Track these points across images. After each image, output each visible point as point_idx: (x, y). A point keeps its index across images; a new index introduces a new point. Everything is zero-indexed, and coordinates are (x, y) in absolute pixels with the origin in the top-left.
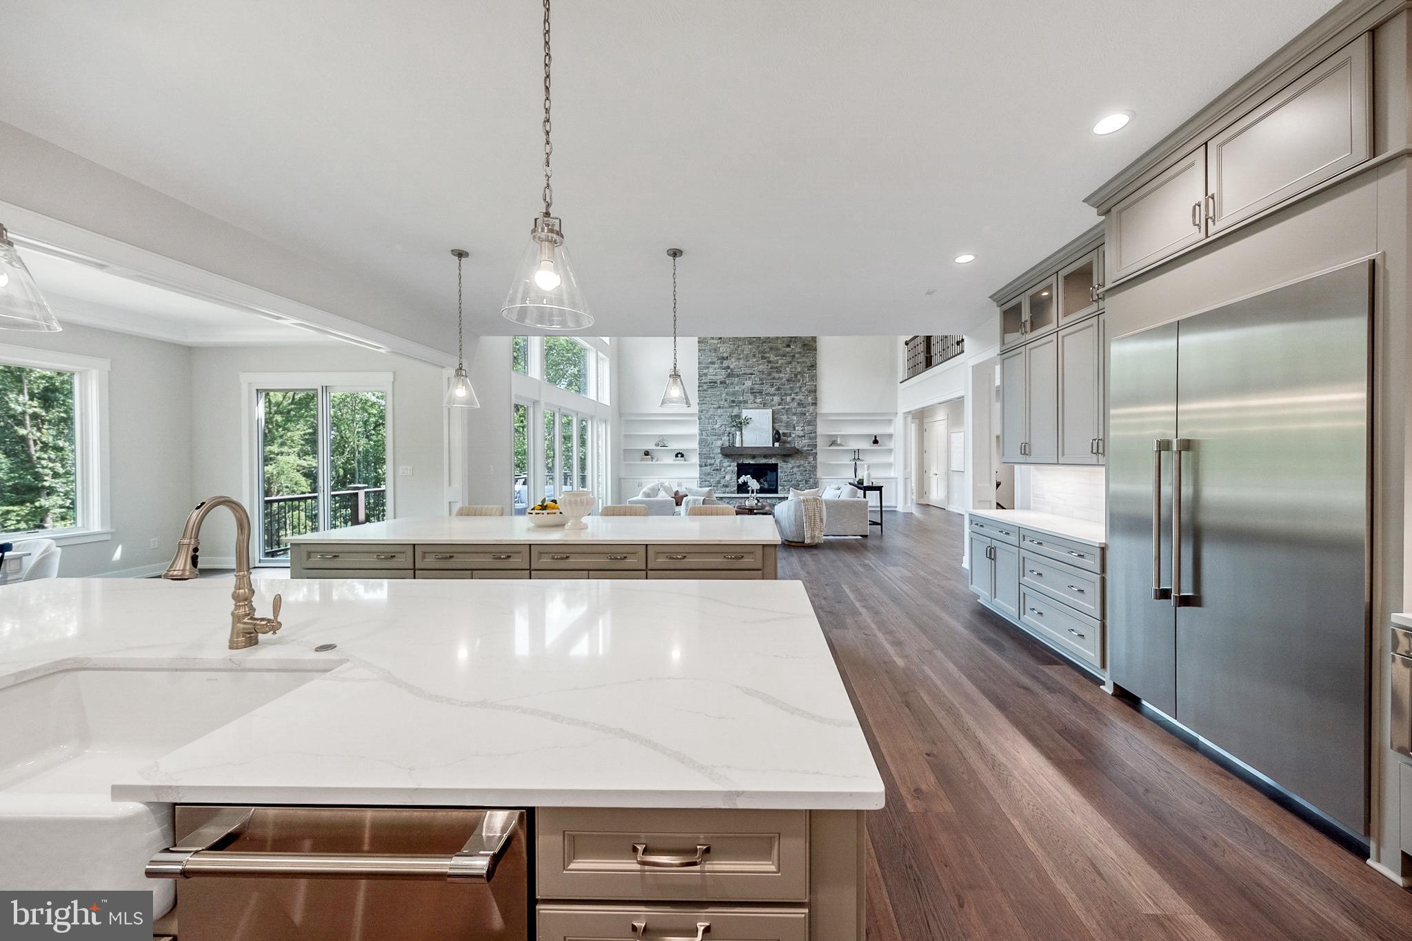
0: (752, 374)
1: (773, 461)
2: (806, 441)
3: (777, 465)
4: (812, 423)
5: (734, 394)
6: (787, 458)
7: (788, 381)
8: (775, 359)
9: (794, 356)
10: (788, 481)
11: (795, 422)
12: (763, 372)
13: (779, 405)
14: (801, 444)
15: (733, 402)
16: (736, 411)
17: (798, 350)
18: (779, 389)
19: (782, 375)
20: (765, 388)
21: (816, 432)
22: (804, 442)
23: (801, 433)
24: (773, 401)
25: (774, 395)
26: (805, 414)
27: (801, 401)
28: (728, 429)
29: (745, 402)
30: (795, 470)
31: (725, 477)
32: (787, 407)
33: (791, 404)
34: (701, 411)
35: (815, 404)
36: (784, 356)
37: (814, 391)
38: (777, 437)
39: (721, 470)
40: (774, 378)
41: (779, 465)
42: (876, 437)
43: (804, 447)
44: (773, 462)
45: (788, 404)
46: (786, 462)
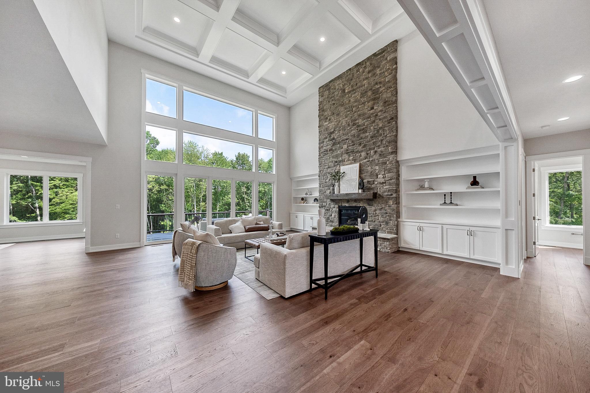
0: (347, 139)
2: (389, 187)
3: (365, 207)
4: (395, 170)
5: (337, 156)
6: (370, 202)
7: (372, 137)
9: (377, 115)
11: (377, 171)
12: (354, 136)
13: (365, 159)
14: (383, 190)
15: (336, 162)
16: (337, 169)
17: (380, 108)
18: (365, 146)
19: (368, 134)
21: (399, 178)
22: (384, 187)
23: (383, 180)
24: (360, 156)
25: (362, 151)
26: (386, 163)
27: (382, 152)
29: (343, 161)
30: (378, 212)
31: (331, 215)
32: (371, 159)
33: (374, 157)
34: (320, 171)
35: (396, 153)
36: (369, 117)
37: (393, 141)
38: (361, 185)
39: (329, 210)
40: (362, 138)
41: (367, 207)
42: (475, 178)
43: (388, 192)
44: (362, 205)
45: (372, 157)
46: (370, 205)
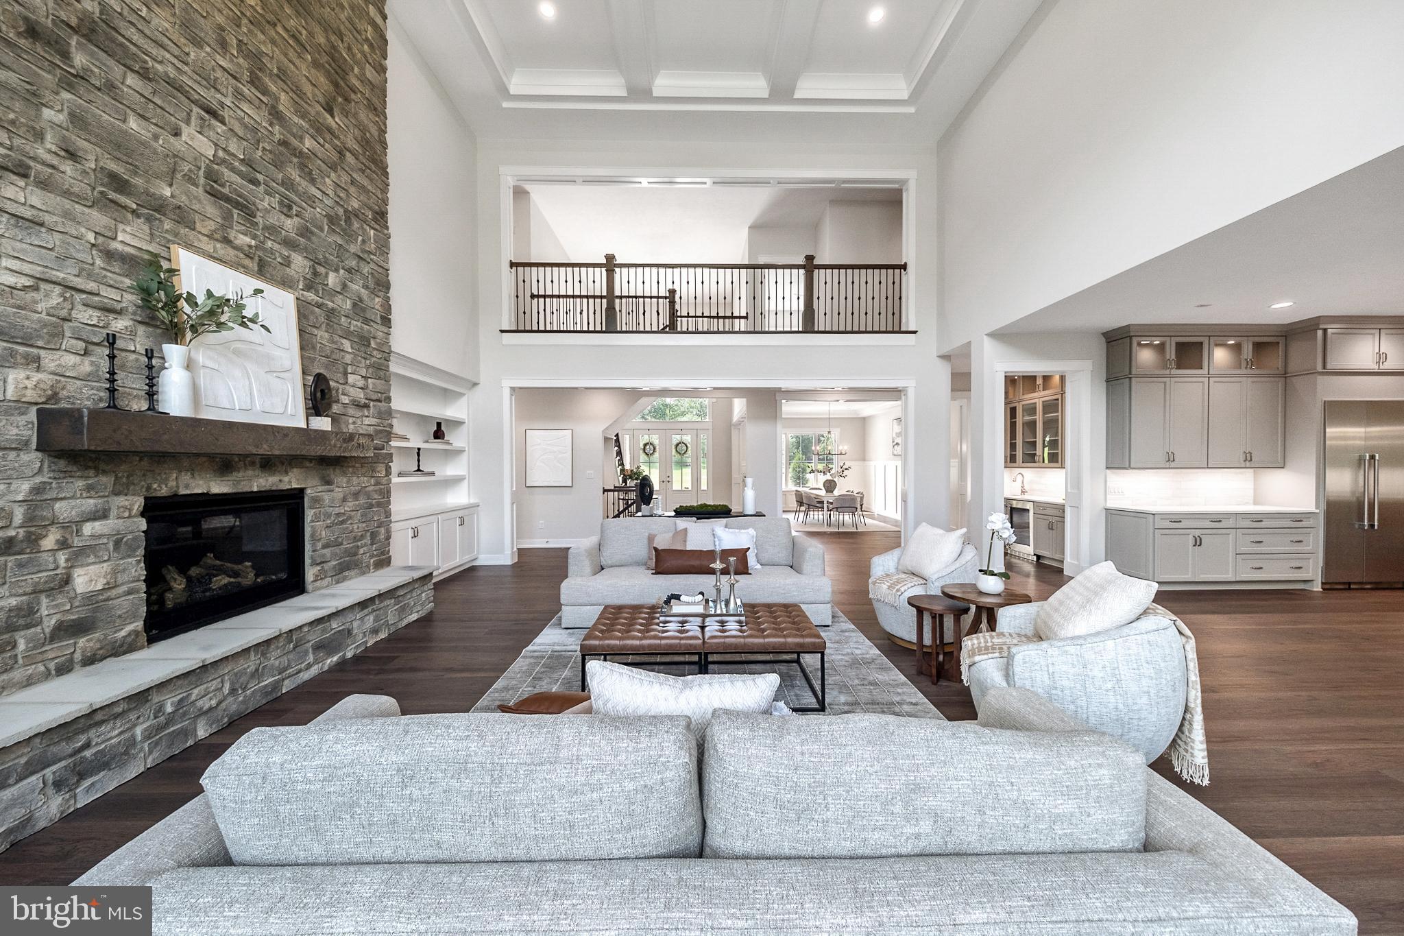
1: (290, 481)
3: (301, 491)
6: (331, 473)
11: (348, 359)
14: (361, 428)
18: (305, 232)
20: (261, 200)
21: (389, 399)
23: (361, 397)
25: (290, 245)
26: (368, 343)
27: (361, 301)
29: (184, 218)
30: (348, 506)
32: (332, 305)
33: (338, 301)
35: (386, 322)
37: (383, 285)
38: (315, 399)
41: (308, 491)
42: (439, 424)
44: (295, 486)
45: (332, 295)
46: (329, 483)
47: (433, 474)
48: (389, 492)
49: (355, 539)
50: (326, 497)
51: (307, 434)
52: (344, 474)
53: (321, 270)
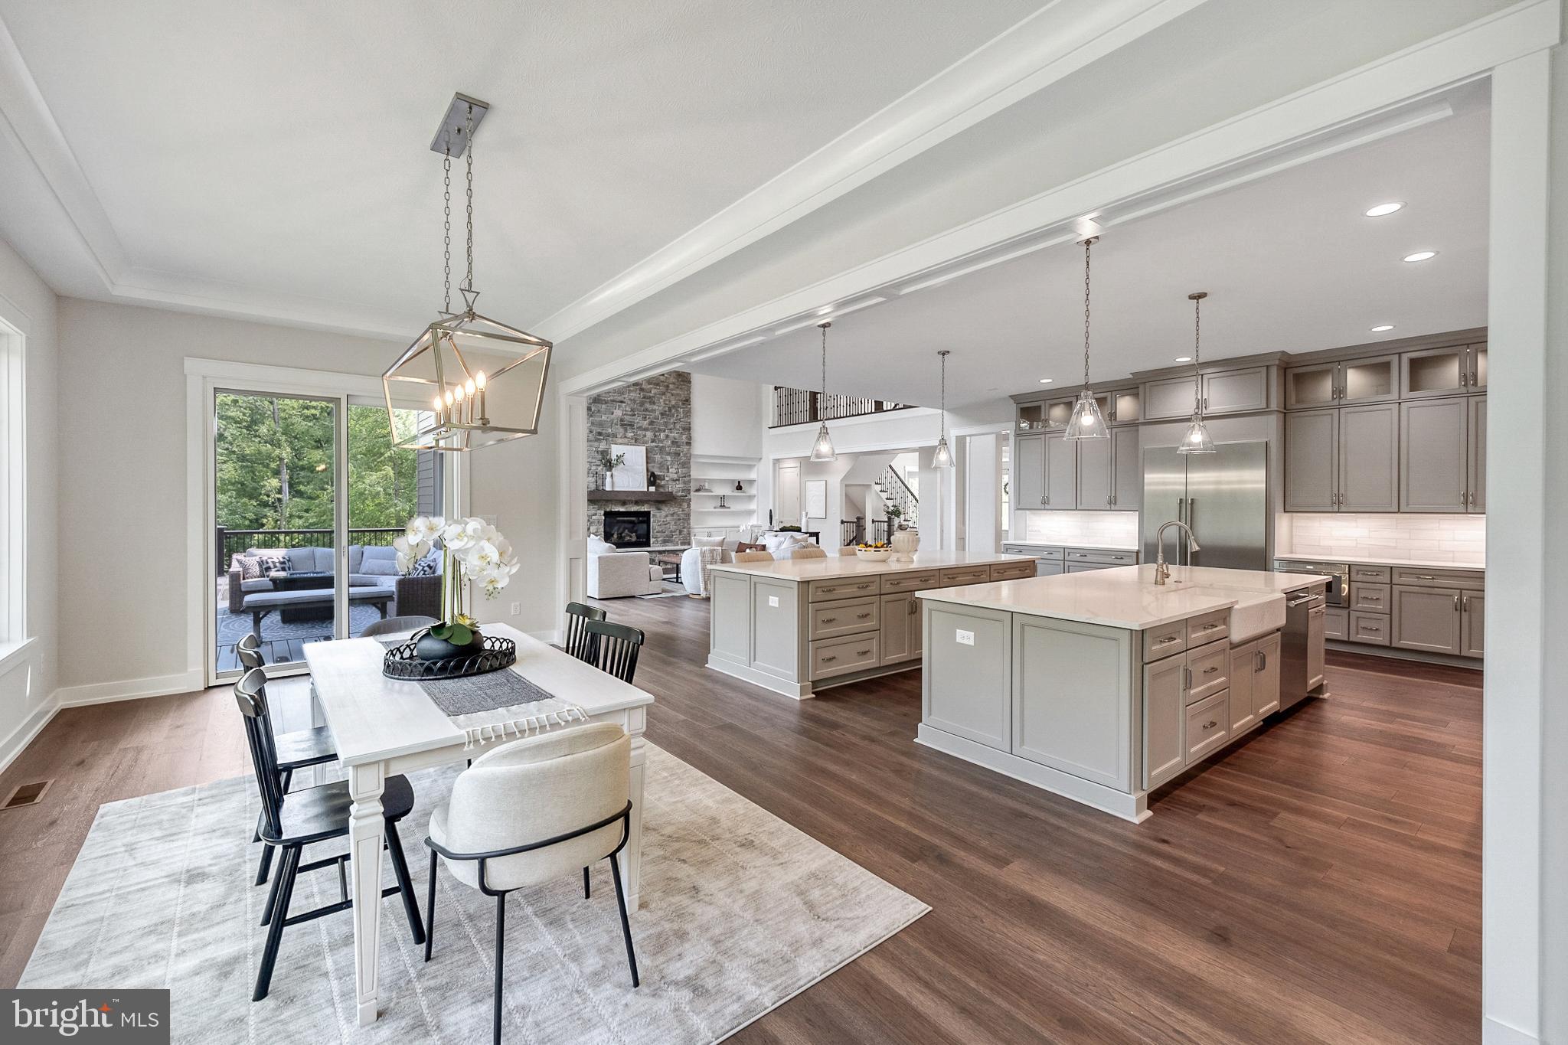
0: (622, 402)
1: (645, 508)
2: (680, 485)
3: (649, 512)
4: (686, 465)
5: (601, 424)
6: (660, 505)
7: (662, 414)
8: (649, 386)
9: (668, 386)
10: (662, 532)
11: (669, 463)
12: (634, 401)
13: (652, 442)
14: (675, 488)
15: (600, 434)
16: (602, 446)
18: (651, 423)
19: (655, 407)
20: (637, 419)
21: (689, 476)
22: (678, 486)
23: (675, 477)
24: (645, 436)
25: (646, 429)
26: (679, 454)
27: (675, 439)
28: (593, 468)
29: (614, 436)
30: (668, 519)
32: (661, 445)
33: (665, 442)
35: (689, 444)
36: (658, 384)
37: (688, 429)
38: (653, 479)
40: (646, 410)
41: (652, 512)
42: (739, 482)
43: (679, 491)
44: (646, 510)
45: (662, 441)
46: (659, 509)
47: (729, 508)
48: (689, 515)
49: (671, 531)
50: (658, 515)
51: (648, 493)
52: (666, 506)
53: (657, 434)
